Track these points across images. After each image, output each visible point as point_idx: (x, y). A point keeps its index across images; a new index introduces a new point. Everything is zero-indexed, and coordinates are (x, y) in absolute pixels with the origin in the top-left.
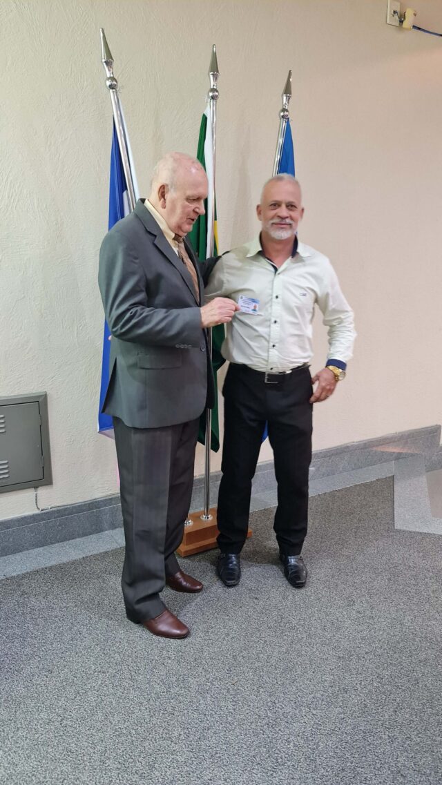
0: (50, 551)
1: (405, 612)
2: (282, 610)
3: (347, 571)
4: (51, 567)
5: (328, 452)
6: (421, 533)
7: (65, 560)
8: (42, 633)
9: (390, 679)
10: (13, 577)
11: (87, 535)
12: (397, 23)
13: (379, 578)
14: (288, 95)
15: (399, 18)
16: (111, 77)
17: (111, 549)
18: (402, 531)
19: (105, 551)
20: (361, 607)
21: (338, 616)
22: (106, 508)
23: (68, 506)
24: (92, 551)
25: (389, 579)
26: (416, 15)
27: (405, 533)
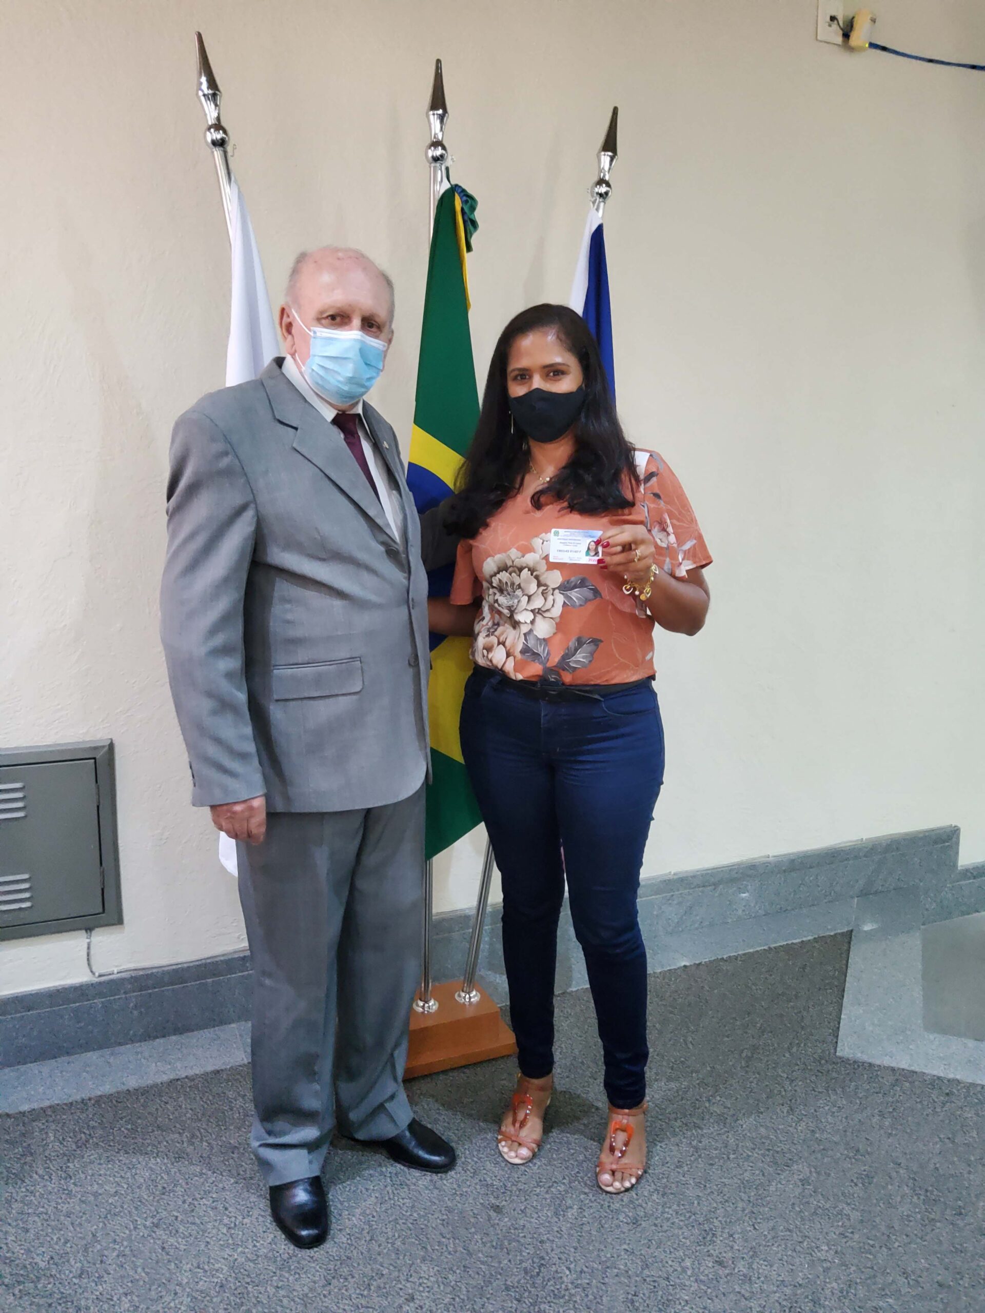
0: (111, 1060)
2: (547, 1245)
3: (714, 1153)
4: (100, 1096)
5: (712, 875)
6: (893, 1070)
7: (132, 1083)
8: (28, 1251)
10: (23, 1114)
11: (193, 1031)
12: (839, 39)
13: (782, 1177)
14: (610, 154)
15: (842, 29)
16: (216, 124)
17: (230, 1065)
18: (851, 1062)
19: (217, 1068)
20: (729, 1248)
21: (671, 1270)
22: (233, 976)
23: (154, 971)
24: (192, 1068)
25: (804, 1182)
26: (875, 22)
27: (858, 1066)
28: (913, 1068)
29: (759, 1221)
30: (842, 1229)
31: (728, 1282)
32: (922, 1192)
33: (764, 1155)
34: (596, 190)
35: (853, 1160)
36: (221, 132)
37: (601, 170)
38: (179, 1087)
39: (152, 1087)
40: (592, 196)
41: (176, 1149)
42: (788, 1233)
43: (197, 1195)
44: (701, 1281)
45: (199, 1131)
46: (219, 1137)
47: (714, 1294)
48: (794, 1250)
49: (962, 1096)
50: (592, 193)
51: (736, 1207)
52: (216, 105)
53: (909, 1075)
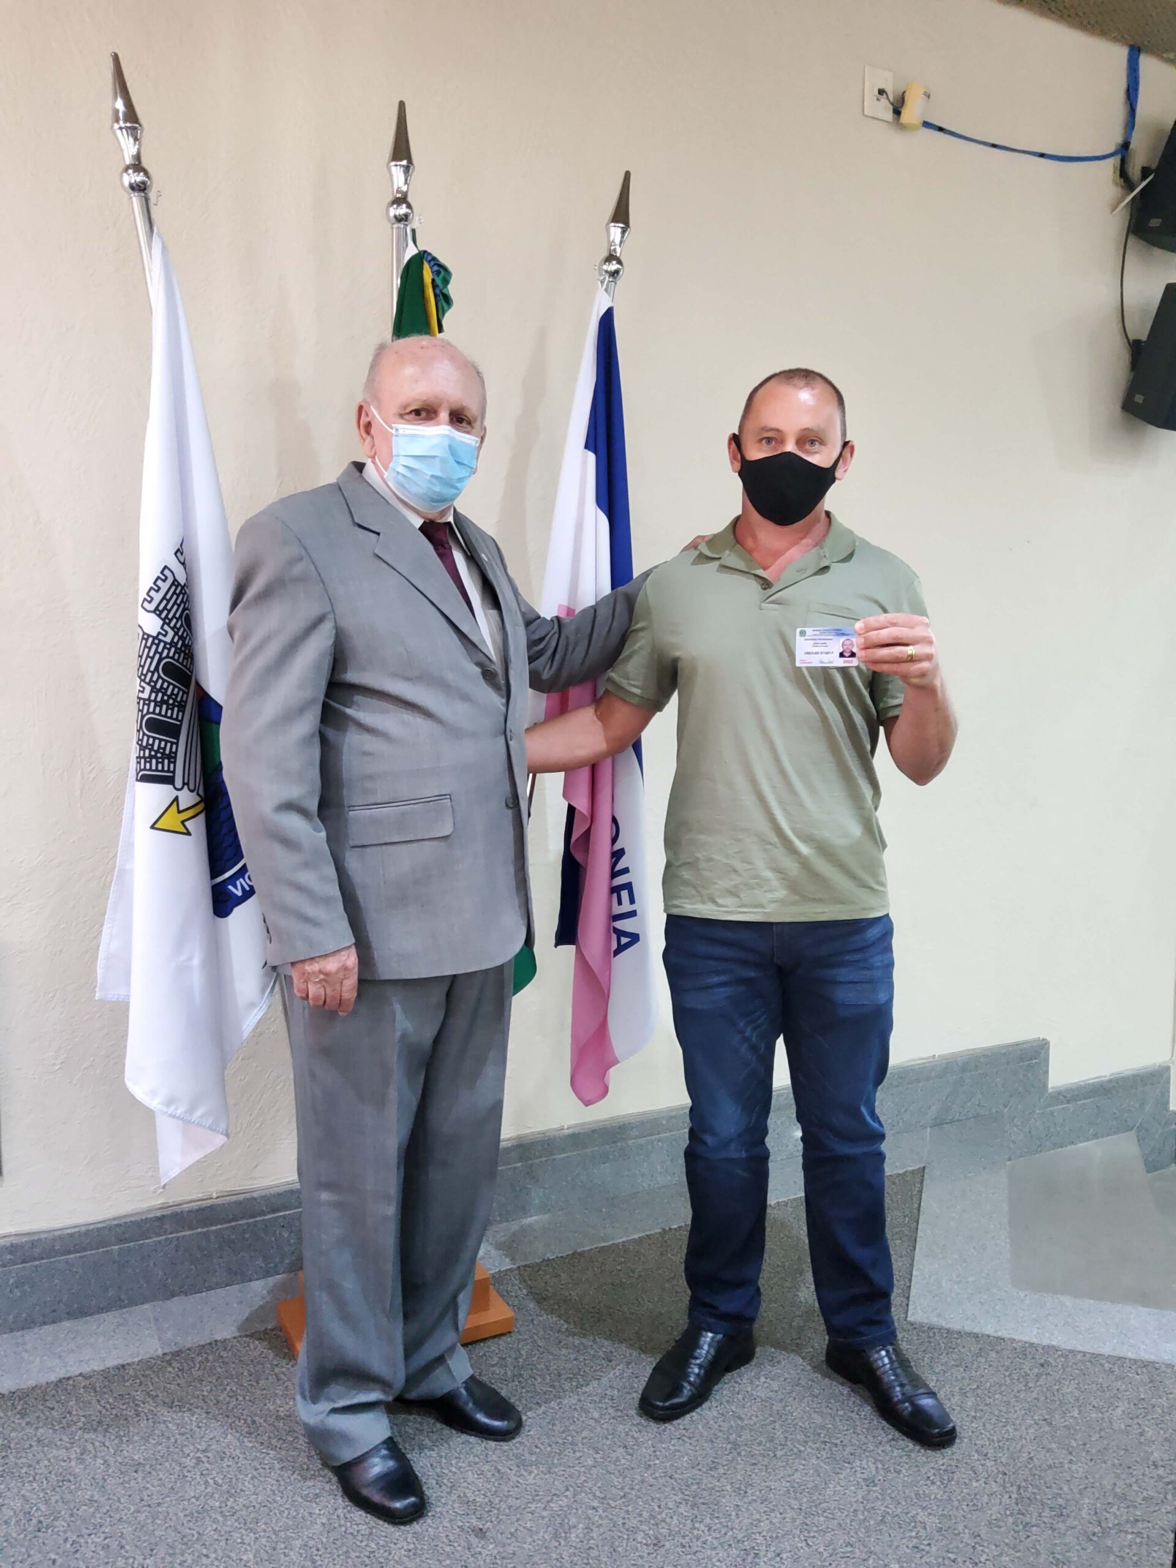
12: (889, 116)
14: (622, 225)
15: (892, 104)
16: (134, 165)
17: (140, 1358)
18: (926, 1329)
19: (121, 1362)
22: (147, 1241)
23: (42, 1236)
24: (87, 1362)
26: (929, 97)
27: (934, 1333)
28: (1000, 1334)
30: (915, 1541)
32: (1014, 1489)
33: (818, 1449)
34: (605, 267)
36: (142, 174)
37: (611, 243)
38: (69, 1388)
39: (33, 1389)
40: (601, 275)
41: (61, 1470)
43: (84, 1531)
45: (93, 1444)
46: (118, 1451)
49: (1060, 1367)
50: (600, 269)
52: (136, 139)
53: (997, 1342)
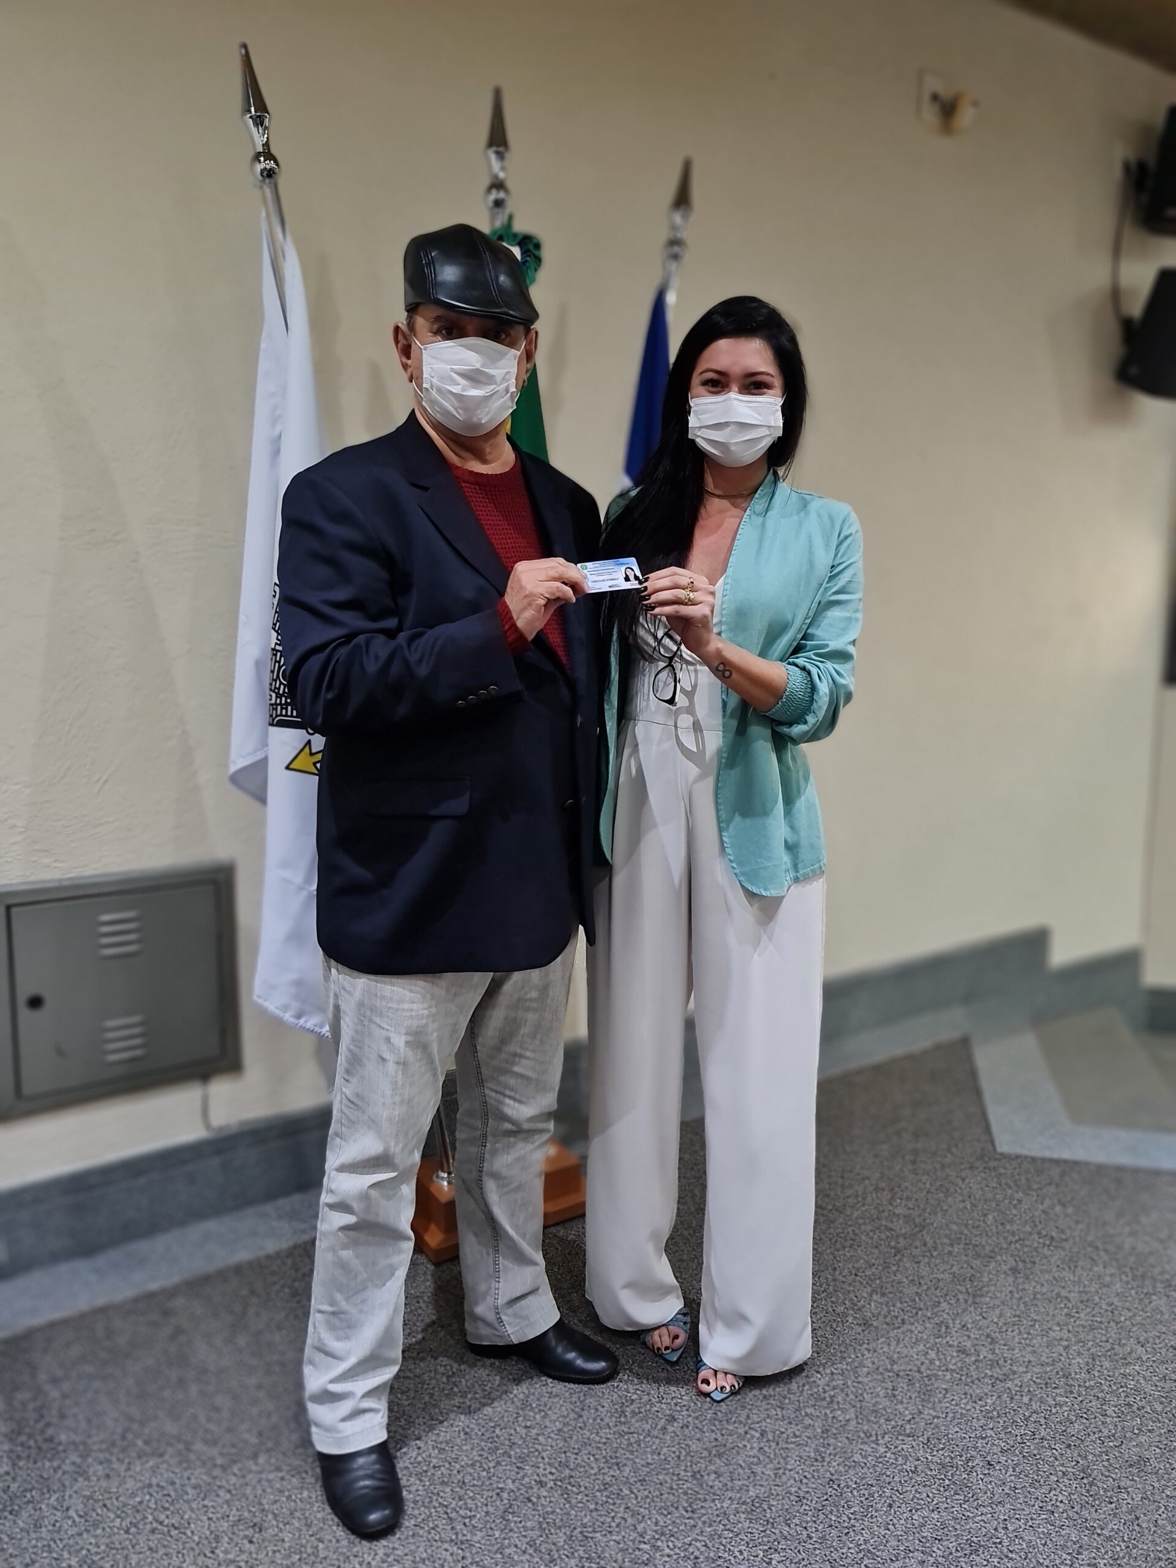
1: (1066, 1348)
3: (916, 1252)
4: (238, 1265)
6: (1057, 1162)
9: (1071, 1513)
13: (991, 1268)
15: (943, 108)
18: (1014, 1157)
20: (965, 1338)
21: (919, 1363)
25: (1014, 1270)
27: (1022, 1160)
28: (1075, 1158)
29: (984, 1310)
30: (1066, 1310)
31: (977, 1367)
33: (965, 1250)
35: (1052, 1248)
42: (1017, 1319)
44: (951, 1369)
47: (969, 1380)
48: (1029, 1333)
51: (958, 1300)
53: (1074, 1165)
